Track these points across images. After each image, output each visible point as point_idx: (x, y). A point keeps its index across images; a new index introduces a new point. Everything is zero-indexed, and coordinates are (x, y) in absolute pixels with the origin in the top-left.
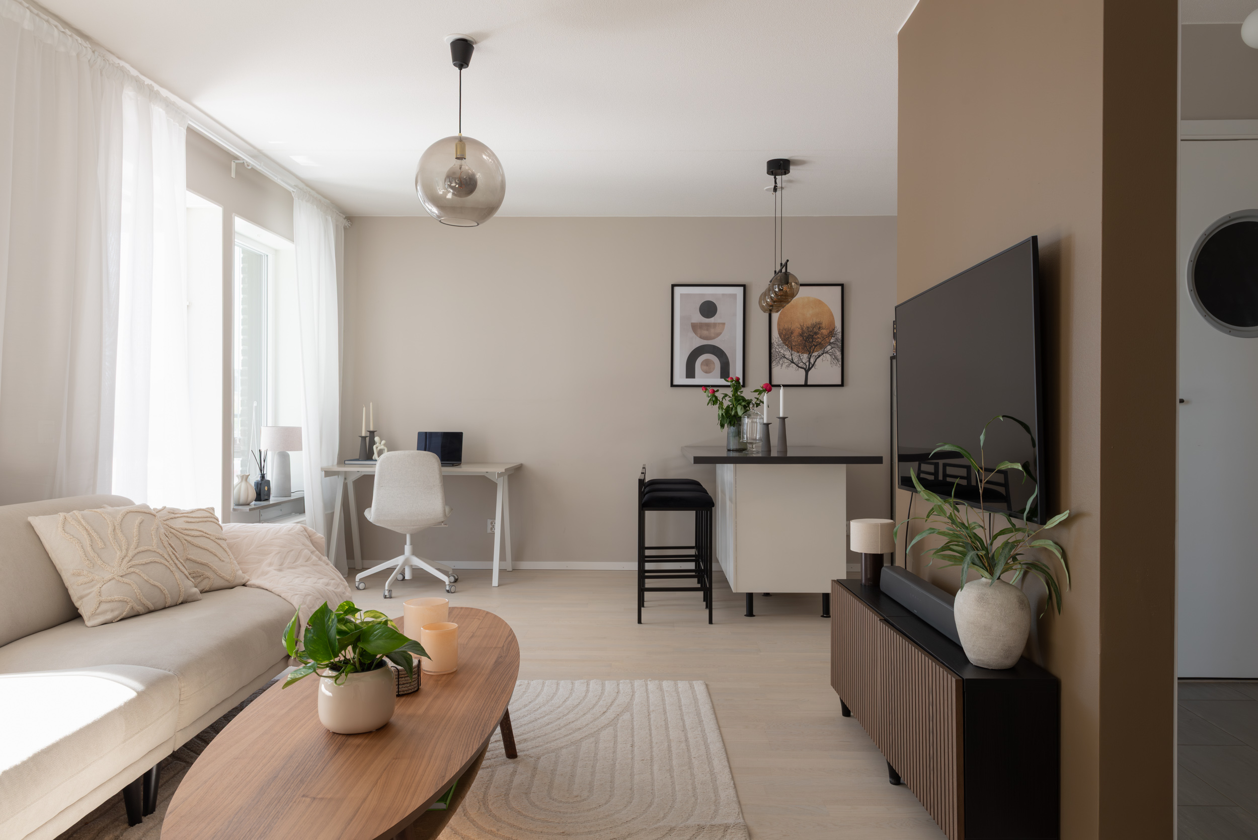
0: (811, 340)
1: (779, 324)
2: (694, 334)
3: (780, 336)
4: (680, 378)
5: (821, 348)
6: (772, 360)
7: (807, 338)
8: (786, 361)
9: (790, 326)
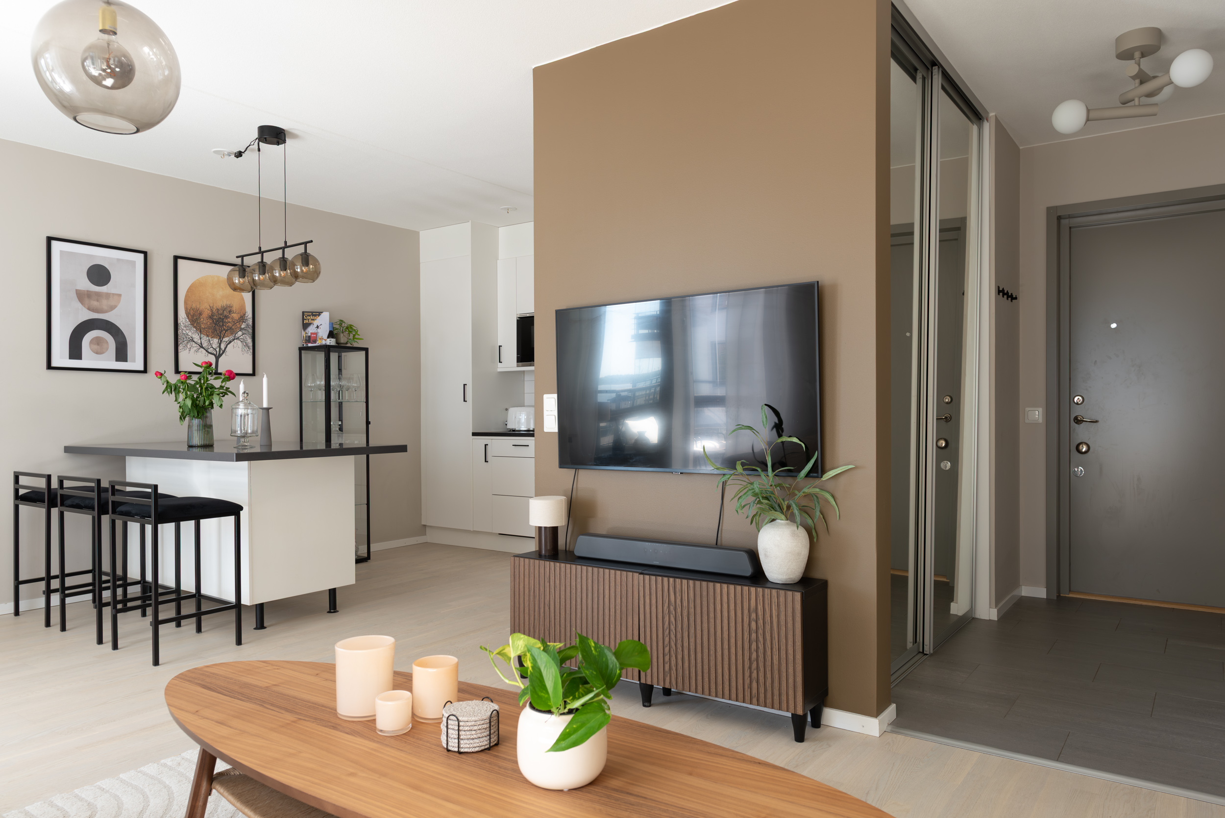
0: (221, 324)
1: (186, 303)
2: (80, 305)
3: (188, 316)
4: (60, 357)
5: (232, 334)
6: (179, 343)
7: (217, 321)
8: (194, 345)
9: (198, 306)
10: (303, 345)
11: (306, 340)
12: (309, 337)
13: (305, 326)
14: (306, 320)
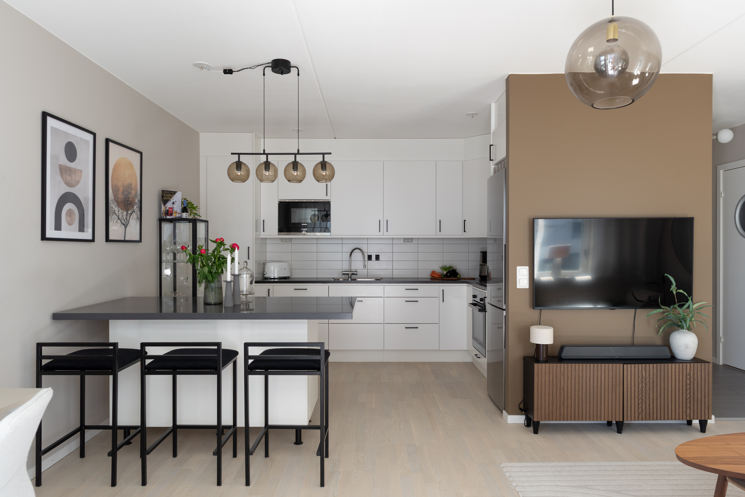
1: (111, 180)
2: (61, 179)
3: (113, 192)
4: (50, 230)
5: (132, 207)
6: (109, 215)
7: (126, 197)
8: (116, 216)
9: (117, 184)
10: (163, 217)
11: (165, 213)
12: (168, 211)
13: (165, 202)
14: (165, 197)
